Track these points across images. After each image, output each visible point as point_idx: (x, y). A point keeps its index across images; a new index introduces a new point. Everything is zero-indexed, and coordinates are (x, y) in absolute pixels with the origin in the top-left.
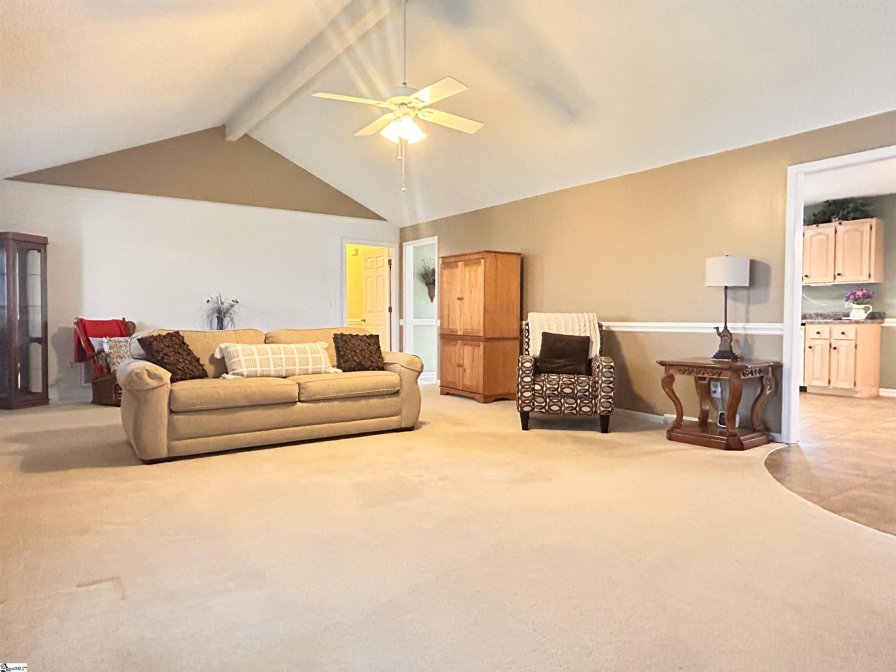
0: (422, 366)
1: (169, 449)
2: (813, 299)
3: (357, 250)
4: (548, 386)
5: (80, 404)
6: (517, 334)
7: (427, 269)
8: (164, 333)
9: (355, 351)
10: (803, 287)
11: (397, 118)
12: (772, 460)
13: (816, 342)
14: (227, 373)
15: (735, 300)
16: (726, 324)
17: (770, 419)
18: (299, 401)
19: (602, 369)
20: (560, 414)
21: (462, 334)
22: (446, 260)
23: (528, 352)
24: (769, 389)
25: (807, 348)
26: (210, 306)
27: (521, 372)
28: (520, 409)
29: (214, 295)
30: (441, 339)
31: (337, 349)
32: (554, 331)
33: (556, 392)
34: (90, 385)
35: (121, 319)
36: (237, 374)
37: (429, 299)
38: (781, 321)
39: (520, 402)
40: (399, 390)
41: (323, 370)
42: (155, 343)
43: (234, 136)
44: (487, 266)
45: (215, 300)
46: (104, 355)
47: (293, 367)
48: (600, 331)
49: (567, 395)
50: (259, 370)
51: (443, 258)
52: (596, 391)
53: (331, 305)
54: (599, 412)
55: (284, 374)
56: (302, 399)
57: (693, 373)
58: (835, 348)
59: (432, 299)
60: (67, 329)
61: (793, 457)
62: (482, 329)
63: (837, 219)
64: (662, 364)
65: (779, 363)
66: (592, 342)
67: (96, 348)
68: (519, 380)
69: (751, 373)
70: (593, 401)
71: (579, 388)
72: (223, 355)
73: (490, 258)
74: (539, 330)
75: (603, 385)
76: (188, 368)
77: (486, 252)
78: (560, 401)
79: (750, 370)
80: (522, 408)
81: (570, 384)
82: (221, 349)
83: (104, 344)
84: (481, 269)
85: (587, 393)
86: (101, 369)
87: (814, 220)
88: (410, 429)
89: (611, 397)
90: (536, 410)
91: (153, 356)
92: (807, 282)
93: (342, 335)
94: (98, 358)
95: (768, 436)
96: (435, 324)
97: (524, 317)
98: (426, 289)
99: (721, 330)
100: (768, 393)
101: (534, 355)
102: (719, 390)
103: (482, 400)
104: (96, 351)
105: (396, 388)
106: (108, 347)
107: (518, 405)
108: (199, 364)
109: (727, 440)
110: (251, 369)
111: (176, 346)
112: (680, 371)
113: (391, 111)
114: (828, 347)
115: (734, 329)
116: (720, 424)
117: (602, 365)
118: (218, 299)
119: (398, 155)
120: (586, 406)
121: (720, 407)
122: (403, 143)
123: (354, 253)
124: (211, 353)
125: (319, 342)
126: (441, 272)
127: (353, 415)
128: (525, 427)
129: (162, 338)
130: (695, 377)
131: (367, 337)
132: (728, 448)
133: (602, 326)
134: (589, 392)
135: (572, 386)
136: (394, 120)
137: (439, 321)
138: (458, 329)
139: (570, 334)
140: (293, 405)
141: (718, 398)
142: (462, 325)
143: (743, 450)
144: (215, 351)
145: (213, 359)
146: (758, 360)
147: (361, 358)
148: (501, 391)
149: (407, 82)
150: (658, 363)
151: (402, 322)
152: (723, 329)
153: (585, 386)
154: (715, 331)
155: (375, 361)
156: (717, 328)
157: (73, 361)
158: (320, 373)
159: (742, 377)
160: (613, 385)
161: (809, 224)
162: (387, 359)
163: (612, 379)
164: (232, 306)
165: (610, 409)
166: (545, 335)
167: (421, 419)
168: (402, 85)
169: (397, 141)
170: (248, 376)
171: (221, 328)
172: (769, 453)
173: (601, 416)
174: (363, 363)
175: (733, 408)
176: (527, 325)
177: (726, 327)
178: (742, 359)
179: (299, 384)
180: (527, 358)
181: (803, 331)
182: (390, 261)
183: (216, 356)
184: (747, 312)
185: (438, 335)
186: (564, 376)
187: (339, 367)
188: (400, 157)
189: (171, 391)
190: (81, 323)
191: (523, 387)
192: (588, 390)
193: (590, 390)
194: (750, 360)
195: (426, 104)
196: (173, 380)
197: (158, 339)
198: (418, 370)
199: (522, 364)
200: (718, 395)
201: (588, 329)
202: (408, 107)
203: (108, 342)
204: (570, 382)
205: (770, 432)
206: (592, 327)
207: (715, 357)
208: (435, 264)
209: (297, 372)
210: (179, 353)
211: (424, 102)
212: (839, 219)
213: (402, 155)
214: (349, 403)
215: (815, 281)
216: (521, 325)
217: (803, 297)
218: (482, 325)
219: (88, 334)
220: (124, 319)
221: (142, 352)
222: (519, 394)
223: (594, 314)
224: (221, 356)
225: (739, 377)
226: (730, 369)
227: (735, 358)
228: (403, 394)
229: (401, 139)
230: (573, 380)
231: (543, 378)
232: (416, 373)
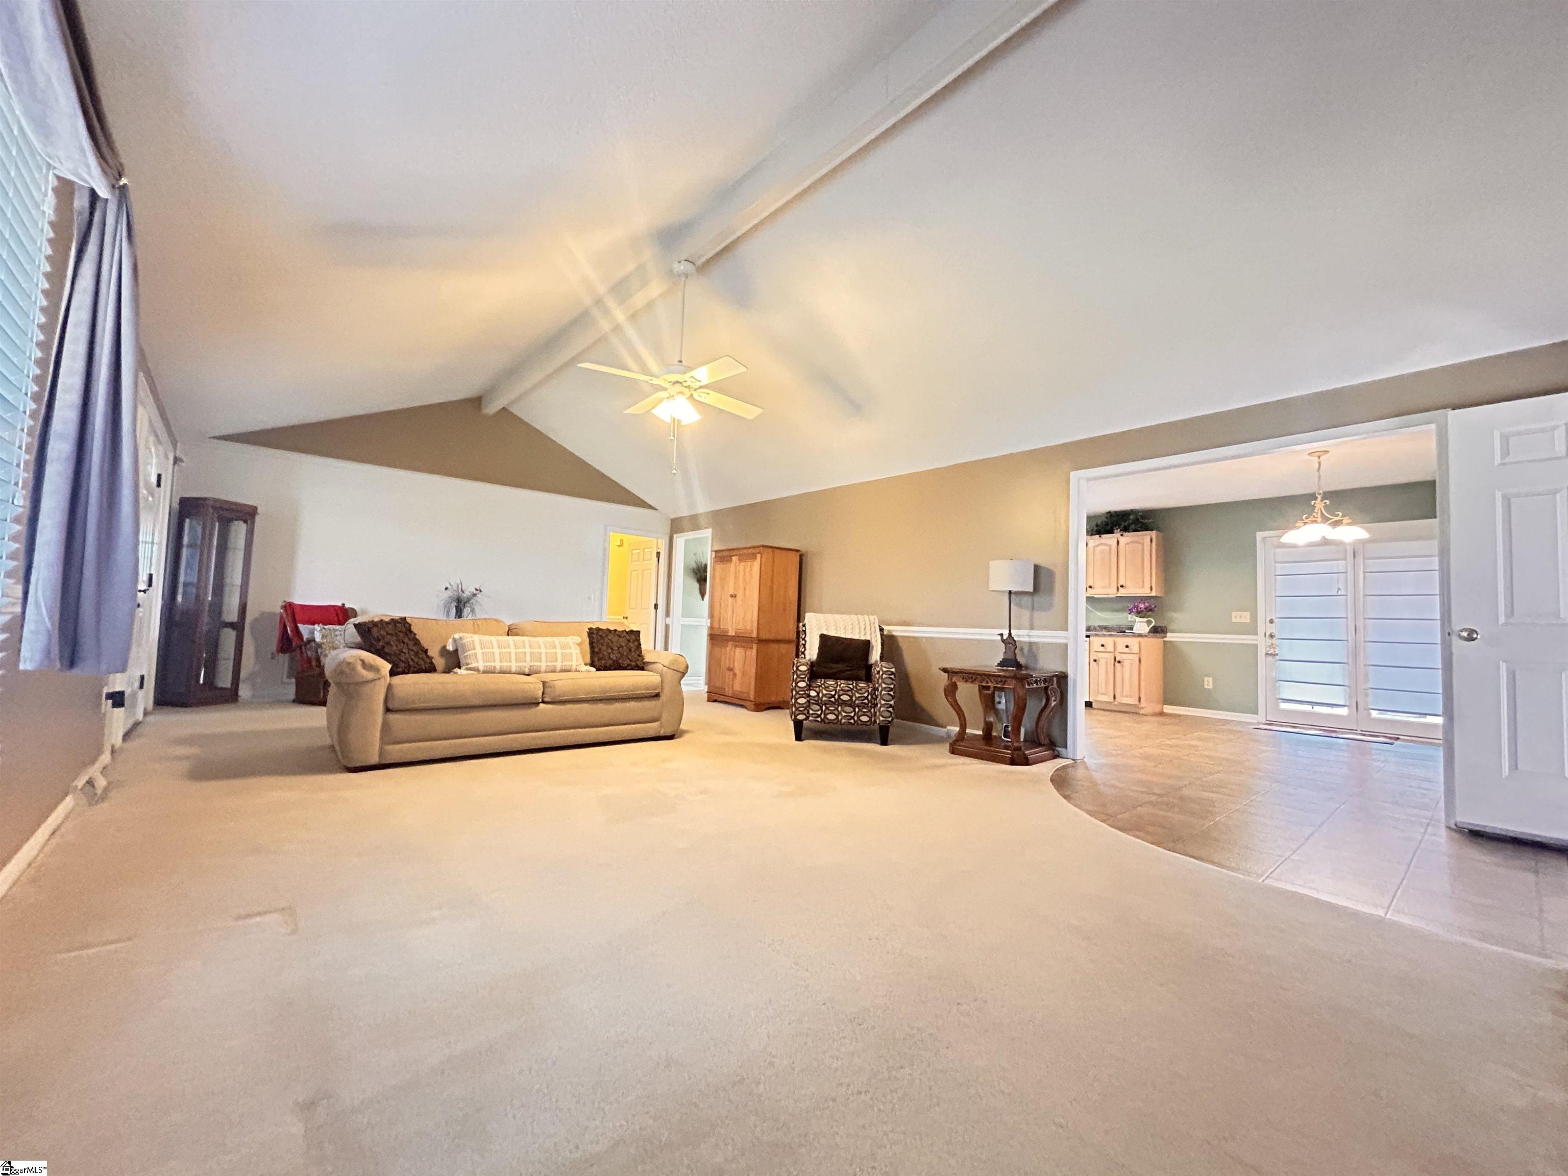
0: (687, 667)
1: (381, 754)
2: (1097, 610)
3: (622, 541)
4: (825, 692)
5: (279, 702)
6: (793, 636)
7: (699, 564)
8: (387, 619)
9: (612, 649)
10: (1088, 598)
11: (671, 397)
12: (1059, 776)
13: (1101, 655)
14: (460, 668)
15: (1019, 605)
16: (1010, 631)
17: (1056, 733)
18: (543, 702)
19: (882, 675)
20: (837, 723)
21: (734, 635)
22: (720, 554)
23: (805, 656)
24: (1055, 701)
25: (1092, 662)
26: (449, 593)
27: (795, 676)
28: (793, 717)
29: (455, 581)
30: (711, 639)
31: (591, 644)
32: (832, 633)
33: (833, 699)
34: (294, 680)
35: (340, 605)
36: (470, 669)
37: (699, 597)
38: (1066, 630)
39: (794, 709)
40: (659, 693)
41: (574, 668)
42: (375, 630)
43: (491, 408)
44: (764, 559)
45: (455, 588)
46: (314, 645)
47: (539, 664)
48: (881, 634)
49: (845, 703)
50: (498, 665)
51: (716, 552)
52: (876, 699)
53: (590, 598)
54: (878, 722)
55: (527, 671)
56: (546, 699)
57: (976, 682)
58: (1119, 662)
59: (703, 594)
60: (272, 615)
61: (1080, 773)
62: (755, 632)
63: (1119, 530)
64: (945, 670)
65: (1064, 673)
66: (873, 647)
67: (306, 636)
68: (794, 685)
69: (1036, 682)
70: (872, 710)
71: (858, 695)
72: (457, 647)
73: (768, 554)
74: (817, 633)
75: (883, 692)
76: (412, 660)
77: (763, 546)
78: (837, 709)
79: (1034, 679)
80: (795, 717)
81: (848, 691)
82: (455, 640)
83: (316, 632)
84: (757, 564)
85: (866, 701)
86: (309, 661)
87: (1096, 531)
88: (671, 737)
89: (891, 706)
90: (811, 718)
91: (371, 645)
92: (1091, 593)
93: (598, 629)
94: (305, 648)
95: (1054, 750)
96: (704, 624)
97: (801, 620)
98: (696, 586)
99: (1005, 638)
100: (1053, 705)
101: (810, 659)
102: (1003, 701)
103: (753, 707)
104: (305, 639)
105: (656, 689)
106: (321, 636)
107: (792, 713)
108: (427, 656)
109: (1012, 754)
110: (488, 664)
111: (401, 634)
112: (963, 679)
113: (665, 389)
114: (1113, 660)
115: (1019, 636)
116: (1005, 737)
117: (882, 671)
118: (458, 587)
119: (670, 436)
120: (864, 715)
121: (1005, 719)
122: (676, 423)
123: (619, 543)
124: (443, 645)
125: (572, 637)
126: (714, 566)
127: (606, 720)
128: (798, 738)
129: (384, 625)
130: (979, 686)
131: (627, 633)
132: (1013, 762)
133: (883, 629)
134: (868, 700)
135: (850, 693)
136: (668, 398)
137: (709, 621)
138: (730, 629)
139: (849, 636)
140: (538, 706)
141: (1003, 710)
142: (734, 627)
143: (1028, 765)
144: (447, 642)
145: (444, 651)
146: (1042, 669)
147: (619, 655)
148: (773, 699)
149: (683, 360)
150: (942, 670)
151: (668, 621)
152: (1007, 636)
153: (864, 693)
154: (999, 638)
155: (634, 659)
156: (1002, 635)
157: (275, 652)
158: (569, 671)
159: (1027, 687)
160: (894, 693)
161: (1092, 535)
162: (647, 658)
163: (892, 686)
164: (475, 595)
165: (890, 719)
166: (822, 637)
167: (682, 727)
168: (677, 363)
169: (668, 420)
170: (484, 672)
171: (460, 617)
172: (1056, 769)
173: (880, 727)
174: (621, 661)
175: (1017, 720)
176: (804, 626)
177: (1010, 634)
178: (1027, 668)
179: (544, 683)
180: (803, 661)
181: (1087, 645)
182: (658, 554)
183: (448, 648)
184: (1032, 618)
185: (708, 636)
186: (842, 682)
187: (592, 665)
188: (672, 438)
189: (390, 687)
190: (289, 607)
191: (797, 693)
192: (866, 698)
193: (869, 697)
194: (1034, 669)
195: (702, 384)
196: (393, 673)
197: (379, 625)
198: (682, 670)
199: (797, 667)
200: (1002, 706)
201: (869, 632)
202: (683, 386)
203: (320, 630)
204: (848, 689)
205: (1056, 746)
206: (873, 629)
207: (999, 665)
208: (708, 559)
209: (543, 669)
210: (404, 643)
211: (700, 381)
212: (1121, 530)
213: (674, 436)
214: (601, 706)
215: (1097, 592)
216: (798, 627)
217: (1087, 608)
218: (755, 624)
219: (297, 618)
220: (343, 605)
221: (358, 639)
222: (793, 701)
223: (875, 616)
224: (455, 648)
225: (1024, 686)
226: (1015, 677)
227: (1019, 666)
228: (663, 697)
229: (674, 419)
230: (851, 686)
231: (819, 684)
232: (679, 675)
